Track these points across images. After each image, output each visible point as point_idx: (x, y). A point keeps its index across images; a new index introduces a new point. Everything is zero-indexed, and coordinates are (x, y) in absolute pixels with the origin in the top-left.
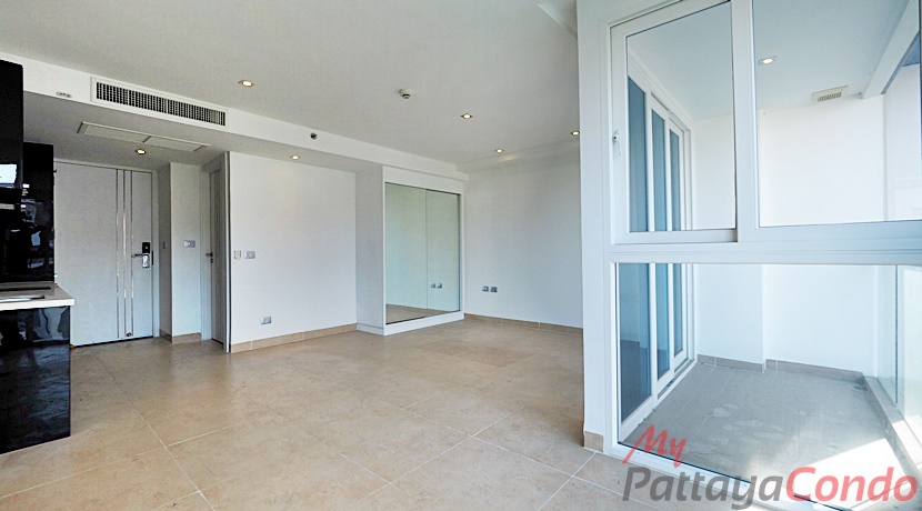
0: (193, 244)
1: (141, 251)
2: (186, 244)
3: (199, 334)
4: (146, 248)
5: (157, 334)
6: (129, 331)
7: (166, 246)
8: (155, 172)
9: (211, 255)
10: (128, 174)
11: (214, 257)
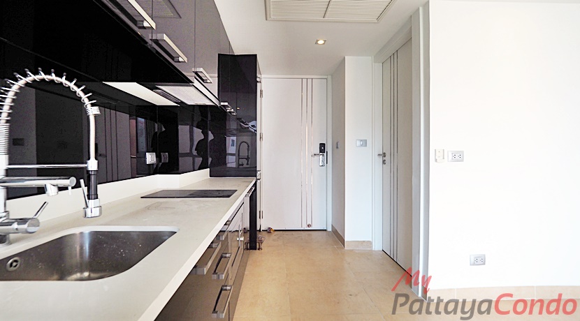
0: (364, 143)
1: (317, 151)
2: (358, 143)
3: (370, 243)
4: (322, 148)
5: (330, 229)
6: (309, 223)
7: (339, 145)
8: (329, 78)
9: (384, 155)
10: (310, 81)
11: (387, 158)
